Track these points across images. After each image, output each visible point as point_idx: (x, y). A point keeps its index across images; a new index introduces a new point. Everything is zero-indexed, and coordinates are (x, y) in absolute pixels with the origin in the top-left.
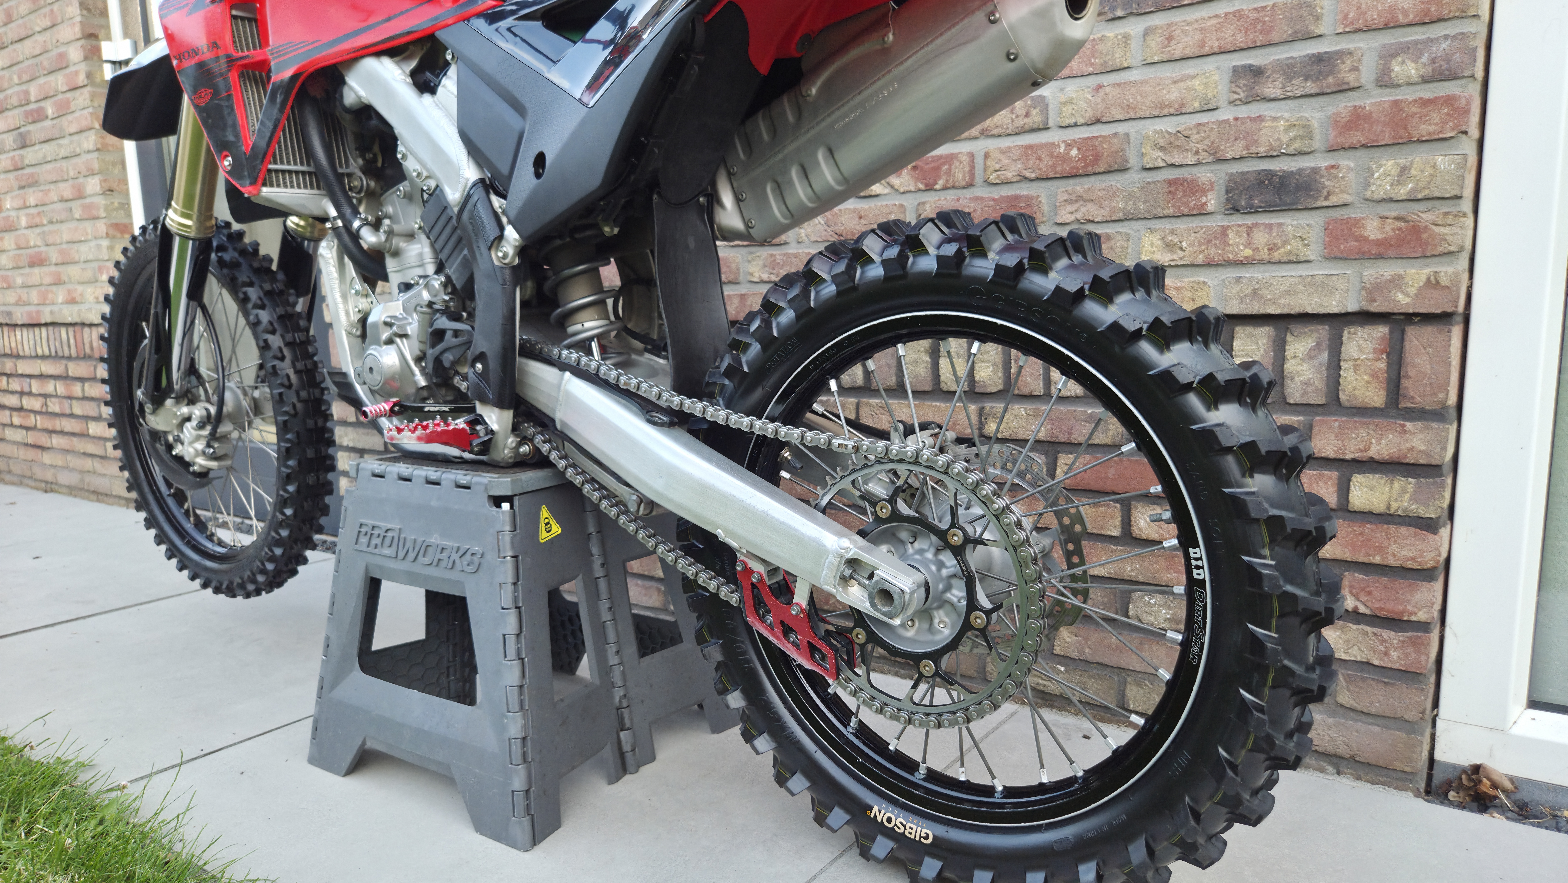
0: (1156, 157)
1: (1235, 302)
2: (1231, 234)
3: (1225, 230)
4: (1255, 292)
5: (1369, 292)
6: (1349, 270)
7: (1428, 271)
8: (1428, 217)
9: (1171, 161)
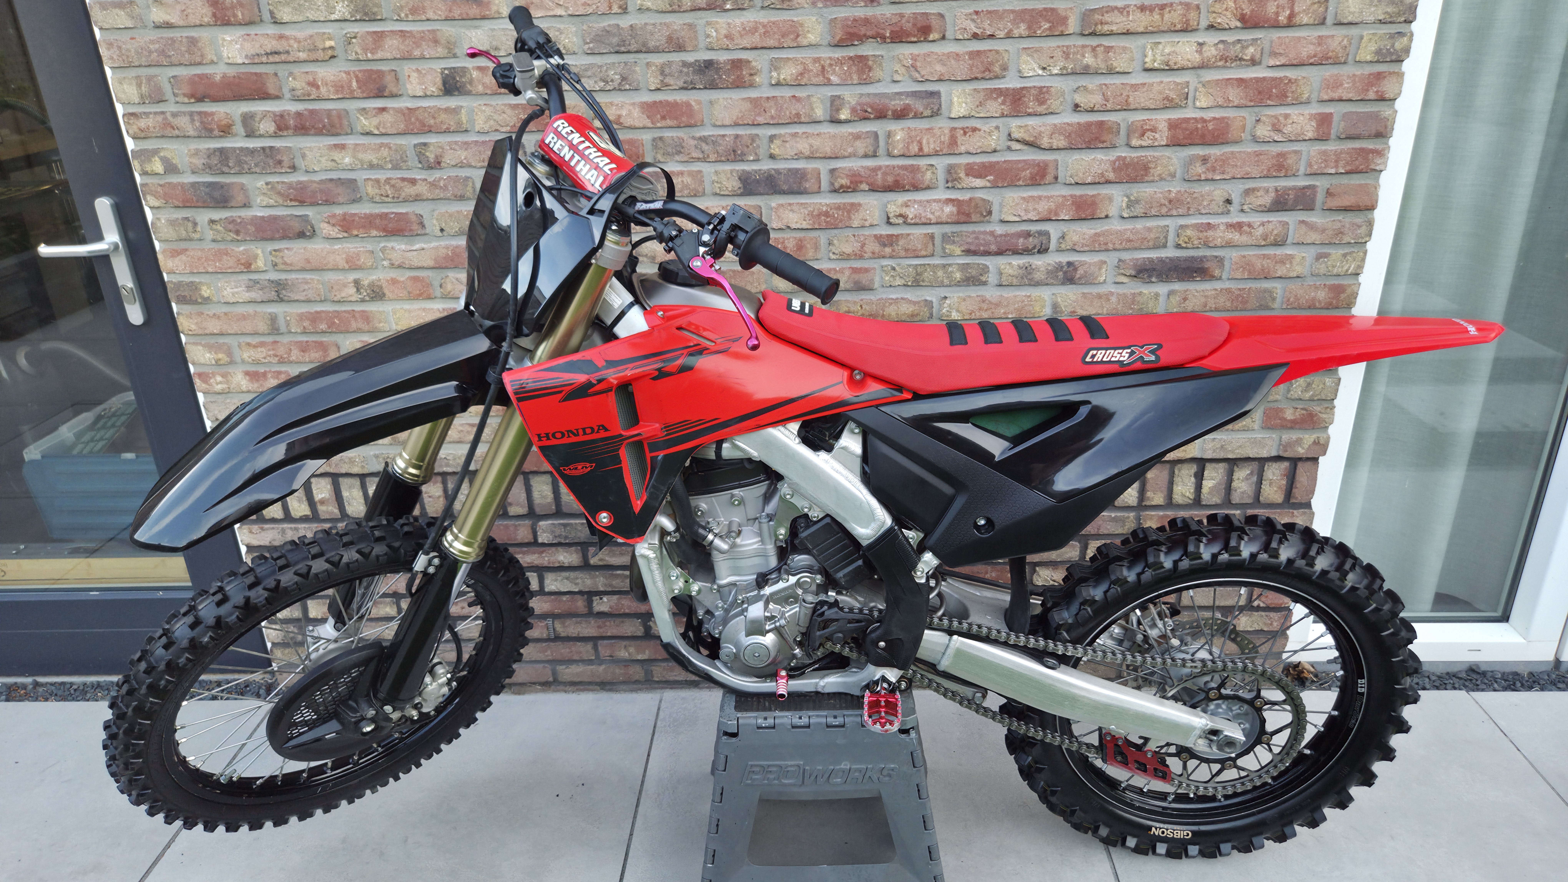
1: (1210, 452)
4: (1222, 447)
5: (1285, 447)
6: (1275, 436)
7: (1314, 436)
8: (1316, 408)
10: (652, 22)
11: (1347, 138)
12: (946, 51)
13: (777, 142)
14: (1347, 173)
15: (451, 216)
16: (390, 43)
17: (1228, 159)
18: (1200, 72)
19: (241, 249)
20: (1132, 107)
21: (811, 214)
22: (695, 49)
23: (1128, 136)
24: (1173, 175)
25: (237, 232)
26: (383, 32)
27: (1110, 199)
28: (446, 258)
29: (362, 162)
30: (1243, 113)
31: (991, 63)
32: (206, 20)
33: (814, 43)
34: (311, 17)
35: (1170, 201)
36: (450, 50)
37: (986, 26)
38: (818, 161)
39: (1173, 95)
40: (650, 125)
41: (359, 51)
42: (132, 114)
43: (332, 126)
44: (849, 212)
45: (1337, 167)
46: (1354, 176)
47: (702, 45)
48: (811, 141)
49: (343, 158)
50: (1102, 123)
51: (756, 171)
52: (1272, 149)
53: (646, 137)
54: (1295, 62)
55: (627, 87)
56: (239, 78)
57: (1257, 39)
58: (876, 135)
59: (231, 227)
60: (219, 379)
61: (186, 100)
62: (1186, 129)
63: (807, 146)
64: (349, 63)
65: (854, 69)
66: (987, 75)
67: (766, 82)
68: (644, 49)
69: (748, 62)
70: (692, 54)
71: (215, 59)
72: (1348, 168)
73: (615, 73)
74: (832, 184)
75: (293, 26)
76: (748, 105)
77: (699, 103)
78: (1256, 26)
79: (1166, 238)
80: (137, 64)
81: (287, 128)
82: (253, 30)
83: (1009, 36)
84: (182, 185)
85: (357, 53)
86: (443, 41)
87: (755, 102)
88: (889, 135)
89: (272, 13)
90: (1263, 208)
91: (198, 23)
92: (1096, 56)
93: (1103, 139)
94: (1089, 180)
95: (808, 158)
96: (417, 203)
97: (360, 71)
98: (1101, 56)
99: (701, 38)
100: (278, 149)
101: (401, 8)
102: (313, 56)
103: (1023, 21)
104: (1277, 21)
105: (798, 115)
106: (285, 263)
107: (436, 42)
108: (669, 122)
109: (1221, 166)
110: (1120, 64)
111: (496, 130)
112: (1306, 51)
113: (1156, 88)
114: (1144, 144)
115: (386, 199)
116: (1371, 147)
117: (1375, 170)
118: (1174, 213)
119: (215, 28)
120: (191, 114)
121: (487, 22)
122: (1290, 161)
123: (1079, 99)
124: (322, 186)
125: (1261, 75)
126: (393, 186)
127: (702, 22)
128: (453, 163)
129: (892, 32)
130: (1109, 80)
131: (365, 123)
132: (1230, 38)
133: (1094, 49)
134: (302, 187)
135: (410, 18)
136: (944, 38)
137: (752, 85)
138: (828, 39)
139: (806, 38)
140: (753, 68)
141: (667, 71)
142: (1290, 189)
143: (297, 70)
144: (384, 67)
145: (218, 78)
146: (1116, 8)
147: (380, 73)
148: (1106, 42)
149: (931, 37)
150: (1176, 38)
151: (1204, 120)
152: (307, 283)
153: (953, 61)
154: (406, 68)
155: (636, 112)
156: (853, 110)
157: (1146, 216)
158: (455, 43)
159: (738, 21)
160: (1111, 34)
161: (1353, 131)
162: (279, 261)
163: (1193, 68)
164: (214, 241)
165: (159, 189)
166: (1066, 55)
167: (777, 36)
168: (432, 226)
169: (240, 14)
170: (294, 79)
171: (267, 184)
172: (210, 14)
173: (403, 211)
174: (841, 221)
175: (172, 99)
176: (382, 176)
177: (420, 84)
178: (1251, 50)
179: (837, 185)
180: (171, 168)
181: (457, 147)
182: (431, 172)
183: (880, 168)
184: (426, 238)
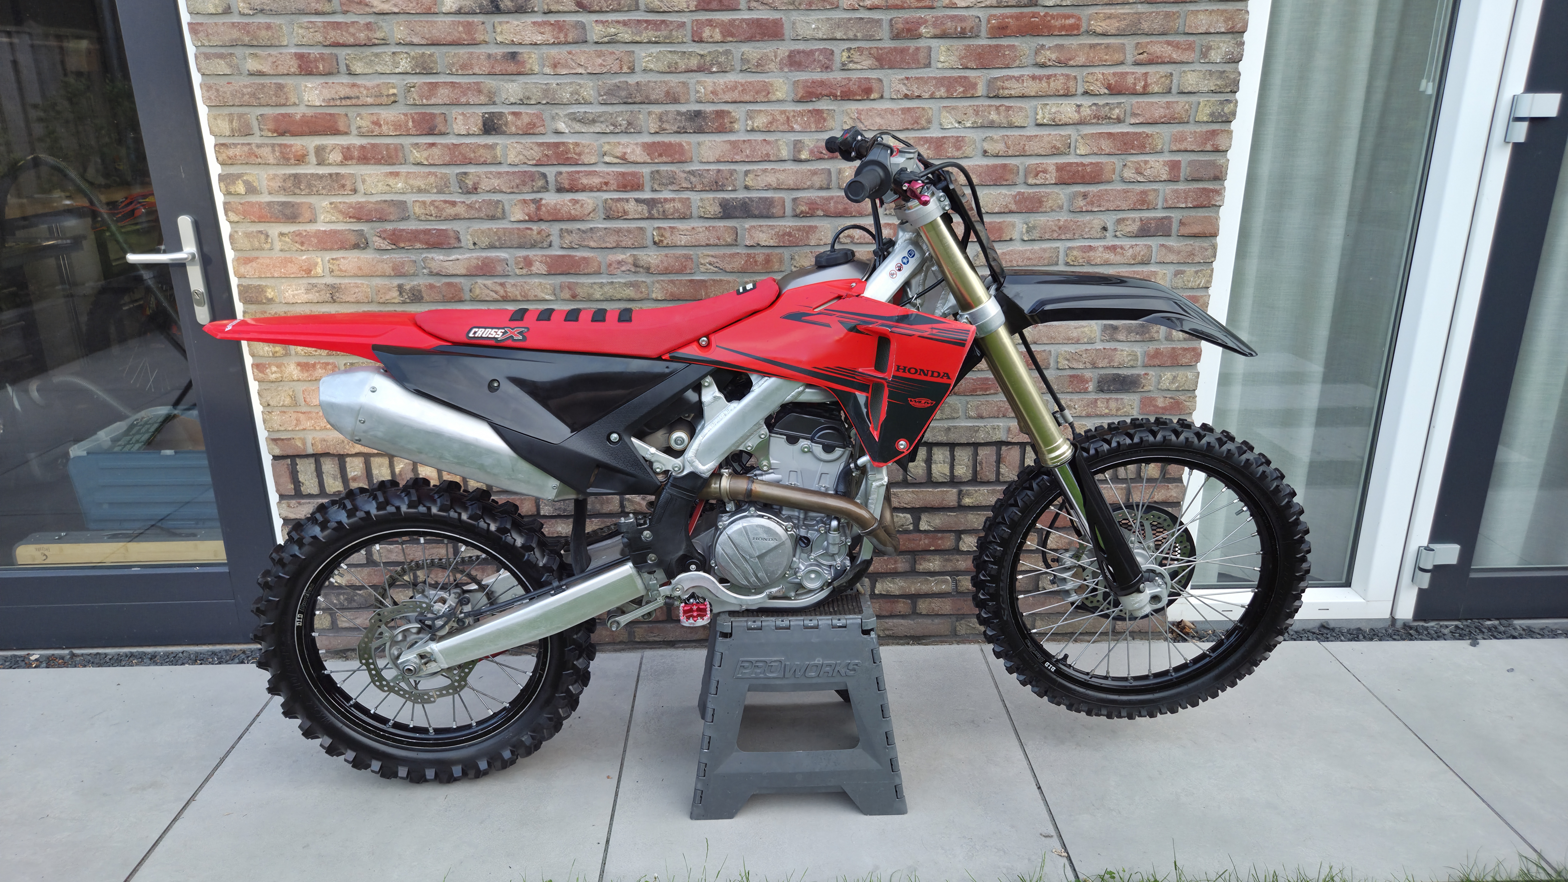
0: (1064, 363)
2: (1099, 402)
3: (1096, 400)
8: (1183, 398)
9: (1071, 366)
10: (654, 80)
11: (1192, 180)
12: (884, 107)
13: (751, 176)
14: (1194, 207)
15: (483, 232)
16: (442, 91)
17: (1103, 195)
18: (1079, 127)
19: (304, 257)
20: (1028, 153)
21: (777, 234)
22: (687, 102)
23: (1026, 176)
24: (1061, 207)
25: (302, 244)
26: (437, 83)
27: (1014, 225)
28: (477, 267)
29: (412, 187)
30: (1113, 159)
31: (919, 118)
32: (292, 70)
33: (781, 99)
34: (379, 70)
35: (1060, 228)
36: (490, 98)
37: (915, 89)
38: (783, 192)
39: (1059, 145)
40: (649, 161)
41: (416, 98)
42: (223, 145)
43: (390, 157)
44: (807, 233)
45: (1186, 202)
46: (1200, 210)
47: (693, 99)
48: (777, 175)
49: (397, 183)
50: (1004, 166)
51: (733, 199)
52: (1137, 188)
53: (646, 170)
54: (1150, 121)
55: (632, 130)
56: (316, 117)
57: (1121, 103)
58: (829, 171)
59: (297, 238)
60: (274, 369)
61: (270, 134)
62: (1070, 171)
63: (775, 180)
64: (408, 107)
65: (812, 119)
66: (916, 126)
67: (743, 128)
68: (647, 101)
69: (729, 112)
70: (686, 105)
71: (297, 102)
72: (1195, 203)
73: (623, 120)
74: (794, 210)
75: (364, 77)
76: (728, 146)
77: (689, 144)
78: (1120, 93)
79: (1057, 257)
80: (231, 104)
81: (352, 158)
82: (330, 80)
83: (932, 97)
84: (259, 204)
85: (414, 99)
86: (485, 91)
87: (733, 144)
88: (840, 172)
89: (347, 66)
90: (1132, 234)
91: (286, 72)
92: (999, 114)
93: (1007, 178)
94: (996, 210)
95: (775, 189)
96: (455, 221)
97: (416, 113)
98: (1003, 114)
99: (692, 93)
100: (343, 176)
101: (453, 64)
102: (379, 101)
103: (943, 86)
104: (1135, 89)
105: (768, 155)
106: (341, 270)
107: (480, 92)
108: (664, 159)
109: (1098, 201)
110: (1018, 120)
111: (525, 163)
112: (1158, 113)
113: (1046, 139)
114: (1038, 182)
115: (430, 218)
116: (1211, 187)
117: (1216, 205)
118: (1063, 237)
119: (299, 77)
120: (273, 145)
121: (521, 77)
122: (1150, 198)
123: (987, 146)
124: (378, 206)
125: (1125, 131)
126: (437, 207)
127: (693, 81)
128: (488, 189)
129: (842, 92)
130: (1009, 132)
131: (417, 155)
132: (1101, 101)
133: (997, 108)
134: (360, 207)
135: (460, 72)
136: (882, 97)
137: (731, 131)
138: (792, 96)
139: (774, 94)
140: (733, 117)
141: (664, 118)
142: (1151, 219)
143: (364, 111)
144: (436, 111)
145: (298, 117)
146: (1014, 77)
147: (432, 116)
148: (1007, 103)
149: (872, 97)
150: (1060, 101)
151: (1083, 165)
152: (358, 287)
153: (889, 116)
154: (454, 112)
155: (638, 150)
156: (812, 152)
157: (1041, 239)
158: (495, 93)
159: (722, 81)
160: (1010, 97)
161: (1196, 175)
162: (335, 268)
163: (1074, 124)
164: (281, 250)
165: (240, 207)
166: (976, 112)
167: (752, 93)
168: (467, 240)
169: (321, 66)
170: (361, 119)
171: (331, 204)
172: (296, 66)
173: (444, 227)
174: (801, 240)
175: (258, 133)
176: (427, 198)
177: (465, 125)
178: (1117, 111)
179: (798, 211)
180: (251, 189)
181: (491, 176)
182: (468, 196)
183: (832, 198)
184: (461, 250)
